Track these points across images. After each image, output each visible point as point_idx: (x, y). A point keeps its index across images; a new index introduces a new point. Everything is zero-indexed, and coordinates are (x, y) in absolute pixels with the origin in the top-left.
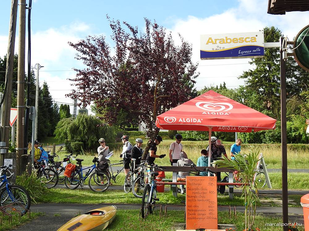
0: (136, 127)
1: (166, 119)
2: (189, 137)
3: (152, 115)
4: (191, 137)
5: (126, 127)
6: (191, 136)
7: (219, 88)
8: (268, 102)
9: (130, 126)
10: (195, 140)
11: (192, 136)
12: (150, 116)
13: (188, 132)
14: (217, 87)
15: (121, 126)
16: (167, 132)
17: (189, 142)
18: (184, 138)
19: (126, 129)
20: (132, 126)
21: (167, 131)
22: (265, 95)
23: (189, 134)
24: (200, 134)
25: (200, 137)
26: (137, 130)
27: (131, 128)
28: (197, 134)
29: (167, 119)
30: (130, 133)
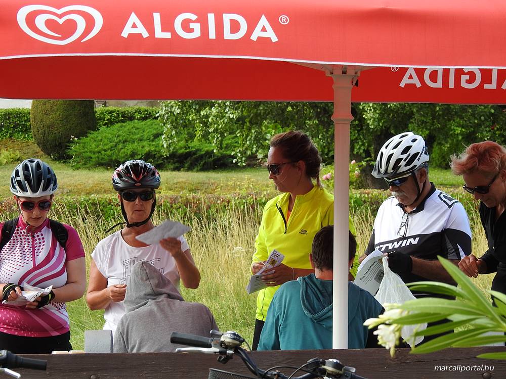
1: (31, 19)
2: (180, 145)
11: (205, 136)
21: (25, 104)
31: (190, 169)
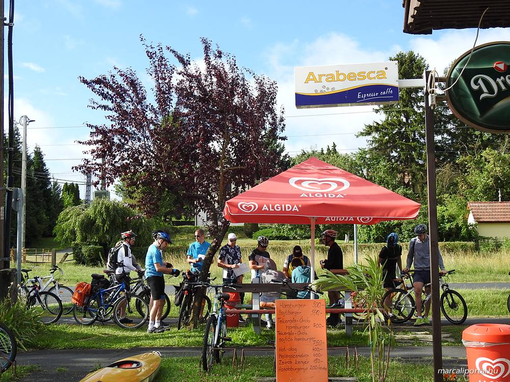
0: (190, 219)
1: (241, 206)
2: (278, 234)
3: (216, 199)
4: (281, 234)
5: (174, 219)
6: (280, 232)
7: (325, 152)
8: (406, 173)
9: (180, 218)
10: (287, 238)
11: (283, 232)
12: (214, 201)
13: (275, 225)
14: (323, 151)
15: (165, 216)
16: (240, 227)
17: (279, 241)
18: (270, 236)
19: (173, 222)
20: (183, 217)
21: (242, 224)
22: (401, 162)
23: (278, 230)
24: (296, 228)
25: (296, 233)
26: (192, 223)
27: (182, 220)
28: (292, 228)
29: (243, 206)
30: (181, 228)
31: (280, 240)
